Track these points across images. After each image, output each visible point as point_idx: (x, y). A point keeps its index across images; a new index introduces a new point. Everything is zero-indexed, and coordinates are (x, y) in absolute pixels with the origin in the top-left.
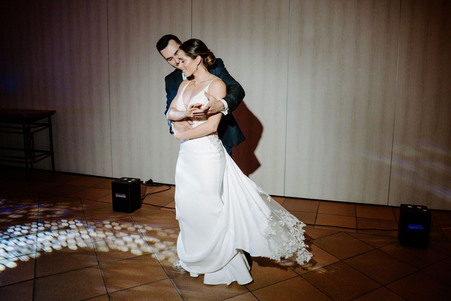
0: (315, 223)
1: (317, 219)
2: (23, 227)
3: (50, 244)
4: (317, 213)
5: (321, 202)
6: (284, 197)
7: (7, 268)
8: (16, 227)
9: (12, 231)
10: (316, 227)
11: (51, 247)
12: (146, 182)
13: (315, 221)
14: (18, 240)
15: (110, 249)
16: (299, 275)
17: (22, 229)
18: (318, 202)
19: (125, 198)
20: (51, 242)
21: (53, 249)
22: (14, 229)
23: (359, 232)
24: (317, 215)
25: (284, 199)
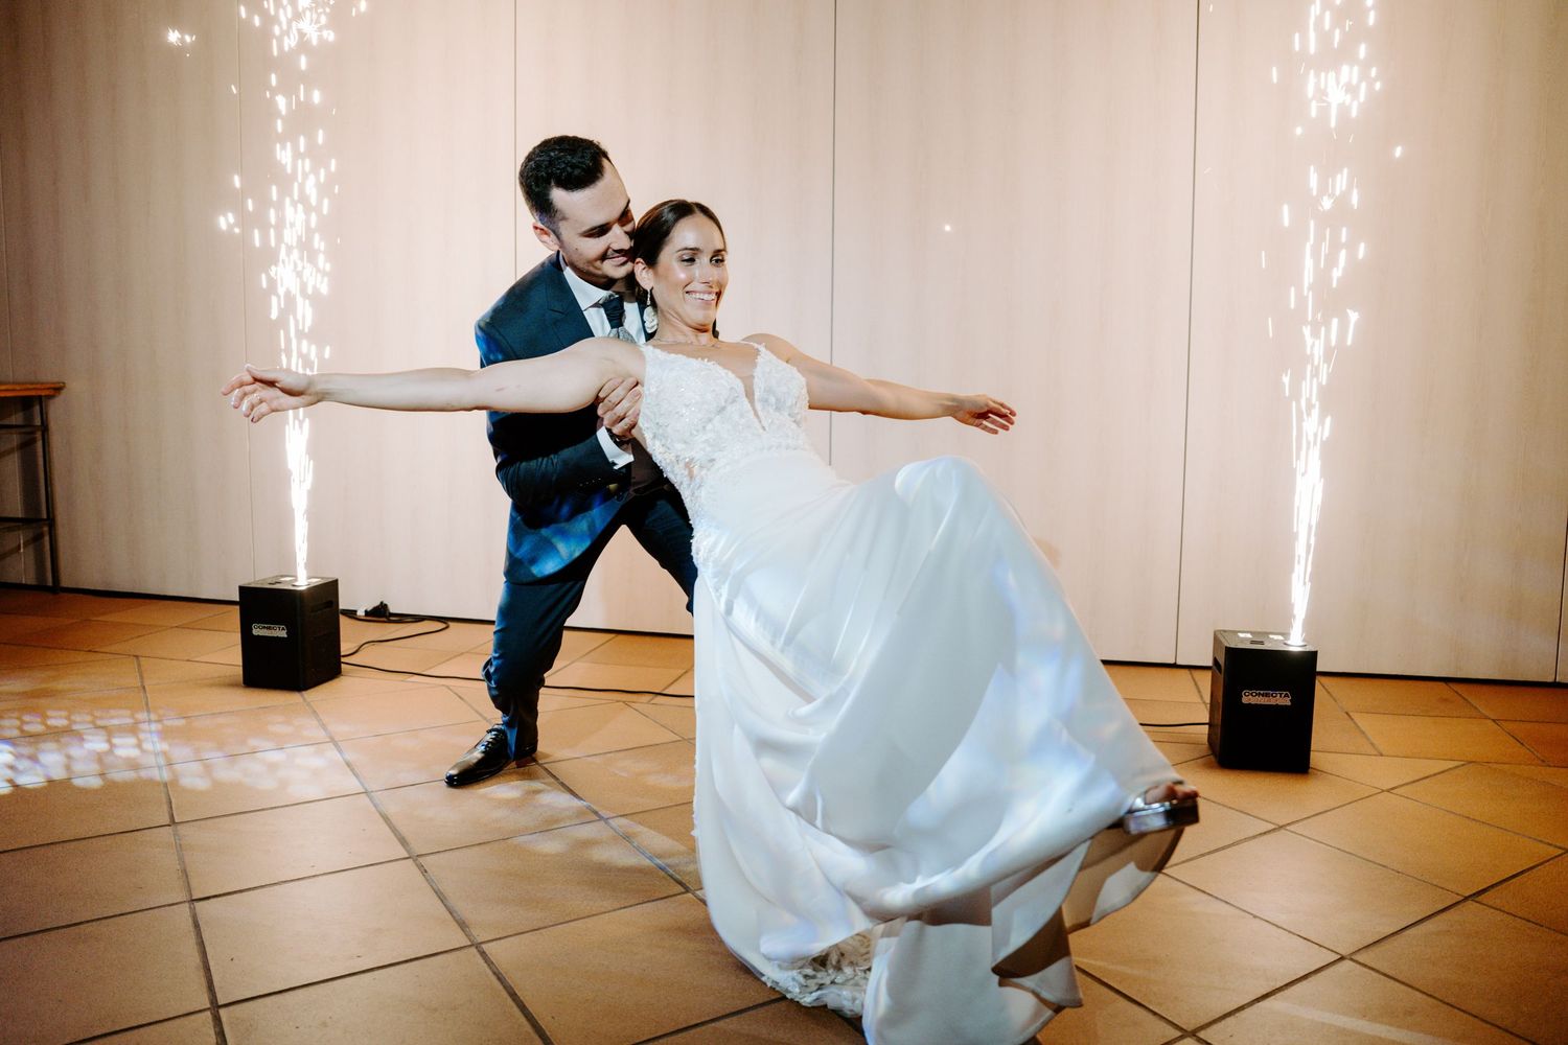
3: (9, 774)
11: (10, 781)
12: (366, 611)
15: (217, 784)
19: (284, 638)
20: (12, 767)
21: (16, 786)
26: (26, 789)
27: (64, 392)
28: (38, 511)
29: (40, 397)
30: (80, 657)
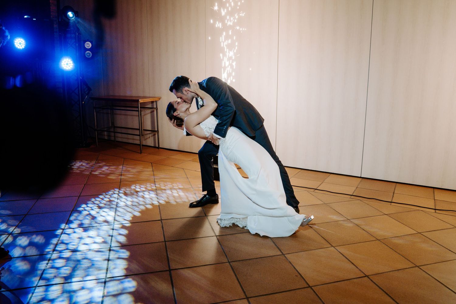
0: (392, 201)
1: (394, 198)
2: (142, 186)
4: (394, 193)
5: (398, 184)
6: (361, 177)
7: (147, 208)
8: (136, 185)
9: (134, 188)
10: (392, 204)
13: (392, 199)
14: (143, 193)
16: (377, 240)
17: (141, 187)
18: (395, 184)
22: (135, 187)
23: (437, 211)
24: (394, 194)
25: (361, 179)
26: (162, 204)
27: (161, 99)
28: (154, 128)
29: (156, 101)
30: (171, 168)
